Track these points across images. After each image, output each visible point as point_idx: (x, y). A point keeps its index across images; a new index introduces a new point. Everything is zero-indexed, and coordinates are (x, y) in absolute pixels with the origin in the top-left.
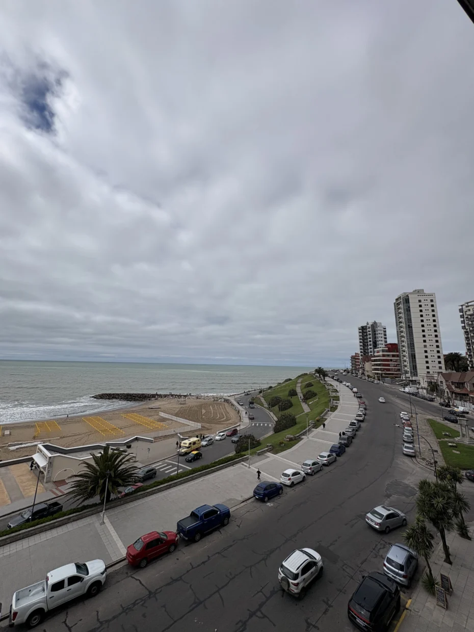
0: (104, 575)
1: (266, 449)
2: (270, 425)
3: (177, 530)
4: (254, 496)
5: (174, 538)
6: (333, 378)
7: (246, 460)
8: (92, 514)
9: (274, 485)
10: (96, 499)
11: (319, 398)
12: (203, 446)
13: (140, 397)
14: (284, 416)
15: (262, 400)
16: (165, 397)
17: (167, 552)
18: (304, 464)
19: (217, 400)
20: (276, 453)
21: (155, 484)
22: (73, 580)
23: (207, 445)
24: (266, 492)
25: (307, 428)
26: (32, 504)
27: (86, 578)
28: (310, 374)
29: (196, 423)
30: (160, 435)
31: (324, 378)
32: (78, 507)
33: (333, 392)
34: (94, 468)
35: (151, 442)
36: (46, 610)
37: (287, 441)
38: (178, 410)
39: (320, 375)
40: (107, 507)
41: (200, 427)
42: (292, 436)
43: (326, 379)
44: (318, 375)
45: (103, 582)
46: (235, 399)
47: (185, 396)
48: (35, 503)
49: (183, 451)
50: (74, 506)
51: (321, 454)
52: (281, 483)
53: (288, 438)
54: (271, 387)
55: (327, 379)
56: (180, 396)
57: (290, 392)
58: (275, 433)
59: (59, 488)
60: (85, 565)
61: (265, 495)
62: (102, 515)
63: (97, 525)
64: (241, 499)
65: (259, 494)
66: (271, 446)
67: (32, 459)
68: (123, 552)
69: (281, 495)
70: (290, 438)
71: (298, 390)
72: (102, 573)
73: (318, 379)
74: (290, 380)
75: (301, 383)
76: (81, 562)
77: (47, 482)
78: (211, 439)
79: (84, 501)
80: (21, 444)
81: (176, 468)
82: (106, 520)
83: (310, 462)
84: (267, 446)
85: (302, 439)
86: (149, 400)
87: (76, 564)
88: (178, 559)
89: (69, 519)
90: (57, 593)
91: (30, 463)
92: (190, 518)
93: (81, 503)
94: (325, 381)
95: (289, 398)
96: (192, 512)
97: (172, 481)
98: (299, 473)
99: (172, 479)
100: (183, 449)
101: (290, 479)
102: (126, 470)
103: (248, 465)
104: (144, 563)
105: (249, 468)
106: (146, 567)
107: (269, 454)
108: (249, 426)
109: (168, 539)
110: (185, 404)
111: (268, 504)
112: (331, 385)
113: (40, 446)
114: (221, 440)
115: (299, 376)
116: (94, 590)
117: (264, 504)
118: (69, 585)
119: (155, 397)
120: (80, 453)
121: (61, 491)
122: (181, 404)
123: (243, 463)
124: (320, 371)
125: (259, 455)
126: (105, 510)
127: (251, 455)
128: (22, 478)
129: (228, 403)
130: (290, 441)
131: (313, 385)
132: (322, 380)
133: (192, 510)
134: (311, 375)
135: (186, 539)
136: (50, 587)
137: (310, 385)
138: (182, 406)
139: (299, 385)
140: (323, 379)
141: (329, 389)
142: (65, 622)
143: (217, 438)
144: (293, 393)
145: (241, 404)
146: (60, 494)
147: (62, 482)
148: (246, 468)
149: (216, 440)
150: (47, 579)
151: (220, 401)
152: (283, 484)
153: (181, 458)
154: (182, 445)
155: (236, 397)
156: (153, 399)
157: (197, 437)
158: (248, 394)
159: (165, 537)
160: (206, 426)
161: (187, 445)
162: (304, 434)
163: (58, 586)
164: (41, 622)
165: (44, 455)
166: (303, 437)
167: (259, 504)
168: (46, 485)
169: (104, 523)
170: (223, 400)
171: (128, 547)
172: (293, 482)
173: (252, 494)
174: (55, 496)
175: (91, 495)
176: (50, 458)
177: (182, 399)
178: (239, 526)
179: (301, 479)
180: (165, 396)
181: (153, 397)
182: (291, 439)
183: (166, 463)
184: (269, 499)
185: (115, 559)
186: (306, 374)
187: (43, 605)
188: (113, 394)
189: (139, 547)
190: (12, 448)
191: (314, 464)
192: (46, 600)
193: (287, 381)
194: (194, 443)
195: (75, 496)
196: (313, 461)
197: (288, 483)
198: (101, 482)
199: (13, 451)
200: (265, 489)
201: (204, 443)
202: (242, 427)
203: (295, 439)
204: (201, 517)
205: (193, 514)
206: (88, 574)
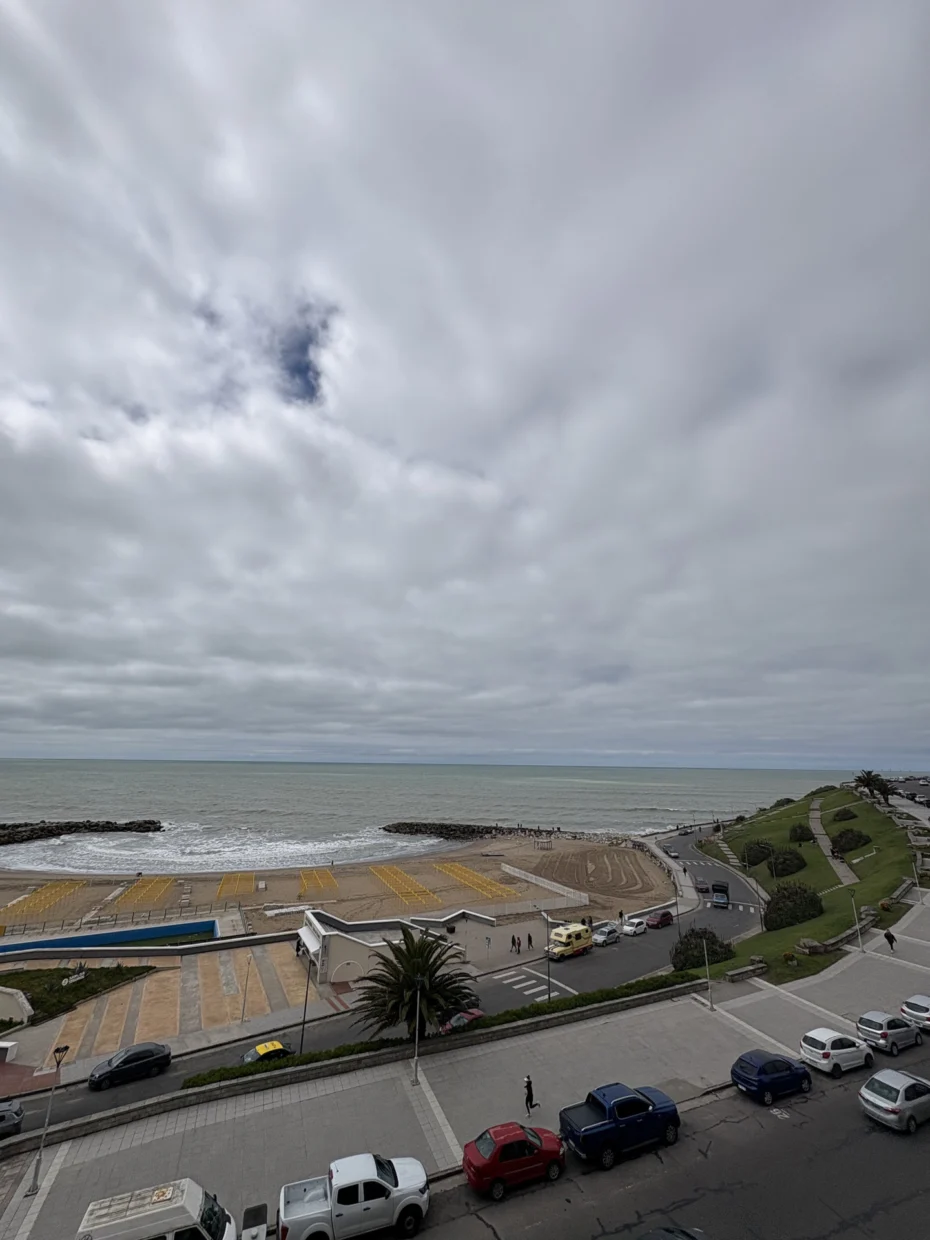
0: (426, 1196)
1: (751, 968)
2: (752, 910)
3: (561, 1130)
4: (735, 1084)
5: (556, 1147)
6: (912, 797)
7: (702, 989)
8: (396, 1061)
9: (783, 1065)
10: (400, 1030)
11: (878, 850)
12: (597, 945)
13: (464, 833)
14: (785, 889)
15: (724, 847)
16: (510, 833)
17: (545, 1179)
18: (862, 1021)
19: (618, 844)
20: (778, 980)
21: (508, 1017)
22: (373, 1190)
23: (605, 944)
24: (766, 1078)
25: (857, 927)
26: (301, 1020)
27: (395, 1192)
28: (842, 788)
29: (578, 892)
30: (507, 913)
31: (886, 800)
32: (373, 1040)
33: (919, 835)
34: (394, 968)
35: (491, 924)
37: (804, 953)
38: (538, 860)
39: (872, 792)
40: (422, 1049)
41: (588, 903)
42: (816, 943)
43: (891, 802)
44: (866, 790)
45: (425, 1208)
46: (658, 844)
47: (550, 833)
48: (307, 1019)
49: (556, 950)
50: (365, 1037)
51: (910, 1000)
52: (803, 1062)
53: (806, 947)
54: (741, 819)
55: (893, 800)
56: (538, 832)
57: (794, 830)
58: (768, 930)
59: (341, 996)
60: (390, 1162)
61: (763, 1087)
62: (413, 1065)
63: (407, 1083)
64: (702, 1086)
65: (746, 1082)
66: (761, 962)
67: (297, 935)
68: (457, 1157)
69: (808, 1095)
70: (810, 948)
71: (816, 827)
72: (422, 1191)
73: (868, 800)
74: (789, 801)
75: (821, 809)
76: (384, 1157)
77: (321, 983)
78: (614, 931)
79: (381, 1028)
80: (282, 907)
81: (544, 987)
82: (422, 1078)
83: (882, 1018)
84: (752, 963)
85: (847, 953)
86: (481, 837)
87: (375, 1157)
88: (569, 1201)
89: (359, 1060)
90: (349, 1210)
91: (295, 943)
92: (584, 1108)
94: (890, 806)
95: (794, 846)
96: (590, 1095)
97: (540, 1014)
98: (853, 1044)
99: (538, 1010)
100: (556, 946)
101: (826, 1056)
102: (451, 979)
103: (709, 1003)
104: (498, 1192)
105: (712, 1009)
106: (502, 1200)
107: (759, 982)
108: (700, 908)
109: (544, 1147)
110: (551, 849)
111: (775, 1111)
112: (910, 817)
113: (309, 914)
114: (635, 934)
115: (813, 793)
116: (409, 1224)
117: (765, 1109)
118: (367, 1198)
119: (491, 832)
120: (370, 933)
121: (343, 1004)
122: (542, 849)
123: (694, 995)
124: (869, 780)
125: (733, 982)
126: (419, 1056)
127: (712, 978)
128: (286, 969)
129: (642, 850)
130: (811, 954)
131: (855, 817)
132: (879, 803)
133: (591, 1089)
134: (846, 791)
135: (583, 1156)
136: (335, 1194)
137: (845, 815)
138: (544, 852)
139: (818, 814)
140: (882, 800)
141: (906, 828)
143: (627, 929)
144: (803, 835)
145: (673, 854)
146: (342, 1009)
147: (341, 987)
148: (704, 1009)
149: (626, 935)
150: (330, 1173)
151: (623, 845)
152: (809, 1065)
153: (553, 965)
154: (553, 936)
155: (661, 837)
156: (487, 836)
157: (583, 923)
158: (686, 834)
159: (537, 1142)
160: (599, 901)
161: (564, 939)
162: (850, 940)
163: (347, 1195)
165: (315, 931)
166: (848, 947)
167: (749, 1108)
168: (321, 988)
169: (417, 1082)
170: (630, 845)
171: (466, 1146)
172: (836, 1066)
173: (728, 1078)
174: (335, 1012)
175: (391, 1020)
176: (324, 937)
177: (543, 839)
178: (705, 1155)
179: (861, 1062)
180: (511, 831)
181: (487, 832)
182: (814, 951)
183: (524, 973)
184: (777, 1100)
185: (443, 1166)
186: (833, 788)
187: (325, 1227)
188: (417, 825)
189: (486, 1152)
190: (270, 913)
191: (892, 1024)
192: (330, 1218)
193: (780, 804)
194: (578, 936)
195: (367, 1018)
196: (890, 1017)
197: (824, 1064)
198: (407, 995)
199: (271, 918)
200: (762, 1071)
201: (600, 938)
202: (682, 909)
203: (827, 952)
204: (611, 1109)
205: (592, 1101)
206: (396, 1185)
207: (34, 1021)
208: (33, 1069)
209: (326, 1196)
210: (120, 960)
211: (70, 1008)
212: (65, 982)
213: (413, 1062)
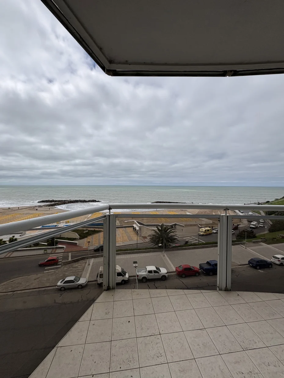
0: (167, 274)
1: (260, 240)
2: (266, 227)
3: (200, 268)
4: (249, 264)
5: (198, 270)
7: (244, 244)
8: (159, 251)
9: (265, 261)
12: (214, 233)
17: (195, 275)
20: (269, 243)
23: (216, 233)
24: (258, 263)
26: (136, 243)
27: (160, 273)
29: (209, 220)
30: (188, 224)
34: (158, 233)
35: (183, 226)
36: (147, 278)
38: (197, 212)
41: (212, 223)
45: (167, 276)
48: (138, 243)
49: (201, 233)
50: (152, 246)
53: (281, 236)
54: (268, 202)
58: (270, 232)
59: (145, 239)
61: (257, 265)
63: (162, 256)
64: (239, 264)
65: (252, 264)
66: (264, 239)
68: (174, 269)
69: (271, 268)
72: (166, 273)
76: (158, 267)
79: (155, 245)
80: (128, 220)
81: (198, 241)
82: (165, 255)
87: (156, 267)
88: (200, 280)
89: (151, 251)
90: (150, 274)
91: (133, 228)
92: (206, 264)
93: (154, 246)
97: (196, 246)
101: (279, 261)
102: (172, 236)
103: (245, 247)
104: (184, 276)
106: (184, 278)
107: (262, 243)
109: (195, 270)
111: (260, 271)
113: (135, 221)
116: (164, 278)
117: (257, 270)
118: (154, 273)
120: (151, 227)
121: (145, 241)
123: (241, 245)
125: (254, 243)
126: (165, 251)
127: (247, 241)
128: (131, 233)
130: (282, 238)
133: (208, 260)
135: (205, 272)
136: (148, 272)
142: (154, 285)
147: (145, 237)
150: (146, 268)
152: (273, 262)
154: (201, 230)
159: (193, 269)
161: (204, 231)
163: (150, 272)
164: (146, 282)
165: (137, 225)
167: (252, 269)
168: (140, 237)
169: (164, 256)
171: (176, 268)
172: (282, 263)
173: (247, 263)
174: (143, 242)
176: (140, 226)
178: (237, 276)
183: (192, 238)
184: (260, 269)
185: (171, 271)
189: (181, 269)
190: (125, 221)
192: (147, 275)
194: (208, 230)
195: (151, 243)
197: (278, 263)
198: (161, 239)
201: (214, 231)
204: (213, 265)
205: (208, 263)
206: (161, 272)
207: (80, 239)
208: (82, 247)
209: (146, 272)
210: (95, 229)
211: (86, 237)
212: (84, 232)
213: (163, 252)
